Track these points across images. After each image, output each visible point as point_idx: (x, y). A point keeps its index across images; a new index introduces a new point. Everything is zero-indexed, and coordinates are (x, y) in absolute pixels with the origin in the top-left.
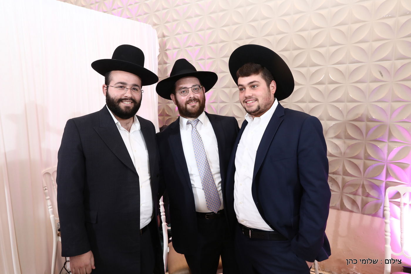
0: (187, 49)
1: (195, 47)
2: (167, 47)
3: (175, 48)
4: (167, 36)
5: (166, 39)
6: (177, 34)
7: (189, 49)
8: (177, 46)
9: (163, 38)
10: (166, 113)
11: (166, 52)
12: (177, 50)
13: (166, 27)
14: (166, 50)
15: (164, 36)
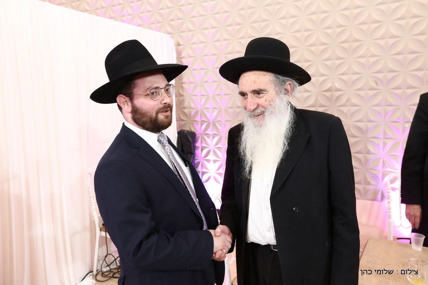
0: (203, 57)
1: (212, 56)
2: (182, 56)
3: (191, 57)
4: (182, 45)
5: (181, 47)
6: (193, 44)
7: (206, 58)
8: (192, 55)
9: (178, 47)
10: (182, 119)
11: (181, 59)
12: (192, 59)
13: (181, 37)
14: (181, 58)
15: (179, 45)
